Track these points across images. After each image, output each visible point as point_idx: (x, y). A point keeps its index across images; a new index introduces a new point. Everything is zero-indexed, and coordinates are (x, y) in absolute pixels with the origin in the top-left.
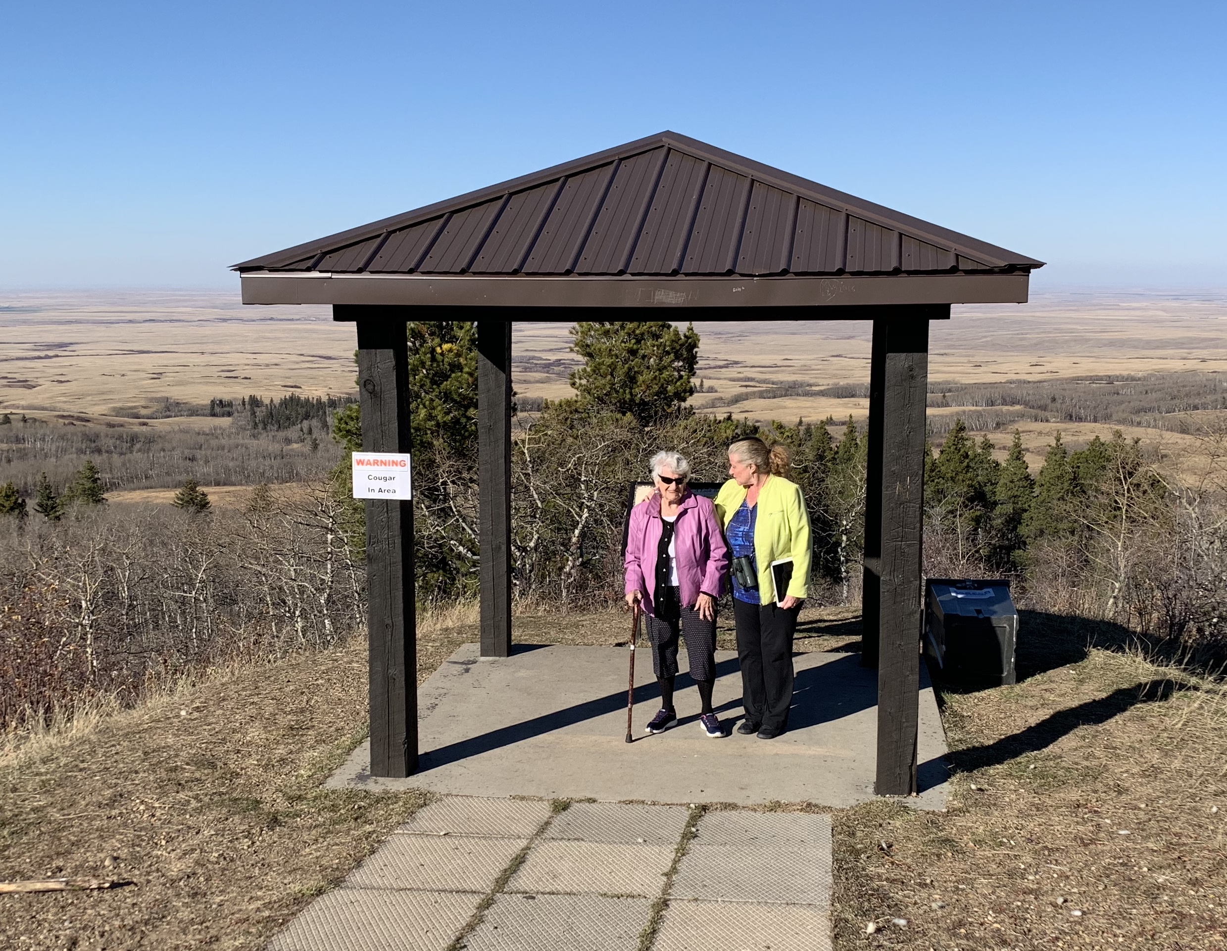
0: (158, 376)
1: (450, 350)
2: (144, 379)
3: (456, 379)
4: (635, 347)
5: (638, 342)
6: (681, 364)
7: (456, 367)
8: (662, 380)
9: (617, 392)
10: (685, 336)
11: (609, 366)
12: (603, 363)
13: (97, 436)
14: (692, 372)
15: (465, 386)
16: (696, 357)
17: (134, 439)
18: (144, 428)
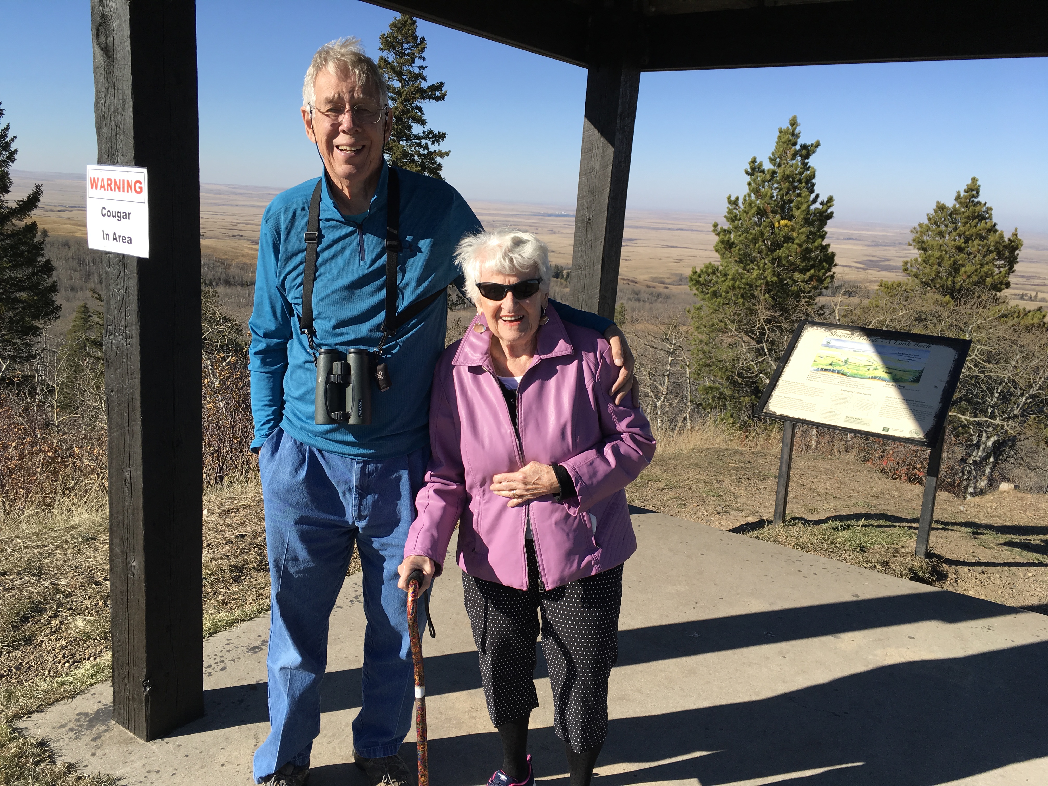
0: (679, 261)
1: (786, 226)
2: (671, 262)
3: (788, 249)
4: (963, 245)
5: (966, 242)
6: (1002, 262)
7: (788, 239)
8: (982, 273)
9: (941, 278)
10: (1009, 240)
11: (938, 258)
12: (933, 256)
13: (640, 292)
14: (1011, 270)
15: (793, 255)
16: (1016, 258)
17: (659, 295)
18: (666, 290)
